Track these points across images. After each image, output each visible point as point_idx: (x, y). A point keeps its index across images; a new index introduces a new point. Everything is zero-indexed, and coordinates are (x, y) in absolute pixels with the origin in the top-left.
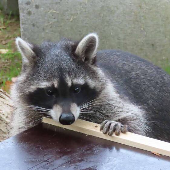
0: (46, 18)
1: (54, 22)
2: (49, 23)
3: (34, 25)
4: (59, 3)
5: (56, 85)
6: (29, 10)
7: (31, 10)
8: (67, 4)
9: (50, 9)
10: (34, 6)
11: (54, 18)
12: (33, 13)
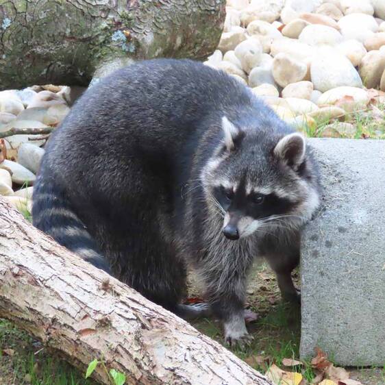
0: (343, 264)
1: (355, 271)
2: (347, 271)
3: (322, 274)
4: (365, 239)
5: (235, 189)
6: (315, 249)
7: (318, 249)
8: (377, 241)
9: (350, 248)
10: (324, 243)
11: (356, 264)
12: (321, 254)
